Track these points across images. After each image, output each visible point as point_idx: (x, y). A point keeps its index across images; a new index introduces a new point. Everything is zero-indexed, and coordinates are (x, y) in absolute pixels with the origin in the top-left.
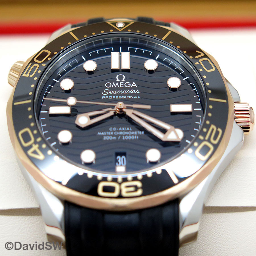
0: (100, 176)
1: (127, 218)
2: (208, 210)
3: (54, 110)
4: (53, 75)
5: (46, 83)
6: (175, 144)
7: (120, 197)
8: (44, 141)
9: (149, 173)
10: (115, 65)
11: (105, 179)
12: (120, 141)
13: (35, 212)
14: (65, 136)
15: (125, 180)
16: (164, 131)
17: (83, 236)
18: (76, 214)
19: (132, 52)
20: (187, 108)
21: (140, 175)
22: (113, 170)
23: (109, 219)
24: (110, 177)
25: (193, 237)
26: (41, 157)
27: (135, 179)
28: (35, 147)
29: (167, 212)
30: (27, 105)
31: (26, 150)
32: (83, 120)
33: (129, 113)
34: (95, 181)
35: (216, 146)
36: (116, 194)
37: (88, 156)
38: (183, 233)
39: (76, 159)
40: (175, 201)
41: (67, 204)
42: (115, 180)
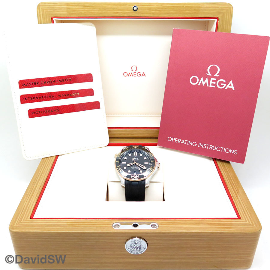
0: (131, 175)
1: (136, 183)
2: (150, 182)
3: (123, 163)
4: (123, 156)
5: (122, 158)
6: (145, 169)
7: (135, 179)
8: (121, 168)
9: (140, 175)
10: (134, 155)
11: (132, 176)
12: (135, 169)
13: (120, 182)
14: (125, 168)
15: (136, 176)
16: (143, 167)
17: (128, 186)
18: (127, 182)
19: (138, 152)
20: (148, 163)
21: (138, 175)
22: (134, 174)
23: (133, 183)
24: (133, 175)
25: (148, 187)
26: (121, 171)
27: (137, 176)
28: (120, 170)
29: (143, 182)
30: (118, 162)
31: (118, 170)
32: (128, 165)
33: (137, 164)
34: (130, 176)
35: (152, 170)
36: (134, 178)
37: (129, 171)
38: (146, 186)
39: (127, 172)
40: (145, 180)
41: (125, 180)
42: (134, 176)
